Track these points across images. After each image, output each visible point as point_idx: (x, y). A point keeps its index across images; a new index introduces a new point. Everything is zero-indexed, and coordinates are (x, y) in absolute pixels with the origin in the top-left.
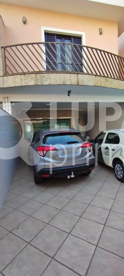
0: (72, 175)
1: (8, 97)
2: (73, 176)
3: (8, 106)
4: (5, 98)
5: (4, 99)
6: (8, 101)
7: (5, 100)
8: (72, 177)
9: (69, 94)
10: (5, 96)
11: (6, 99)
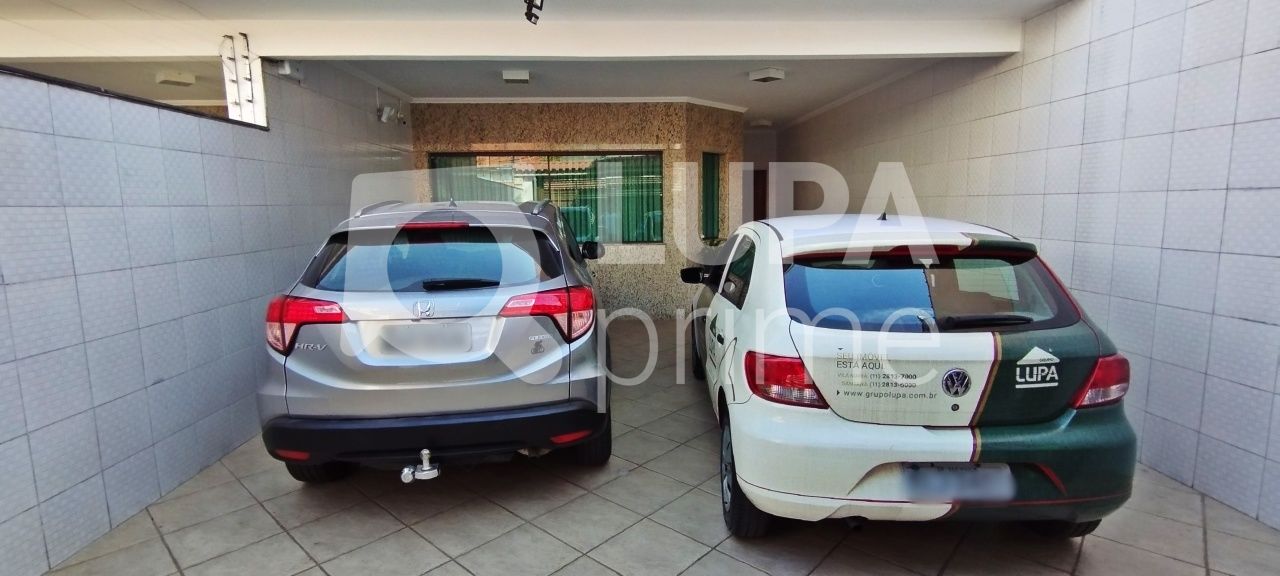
0: (426, 465)
1: (245, 35)
2: (427, 472)
3: (250, 80)
4: (231, 37)
5: (229, 41)
6: (251, 56)
7: (233, 48)
8: (421, 476)
9: (534, 11)
10: (235, 26)
11: (240, 42)
